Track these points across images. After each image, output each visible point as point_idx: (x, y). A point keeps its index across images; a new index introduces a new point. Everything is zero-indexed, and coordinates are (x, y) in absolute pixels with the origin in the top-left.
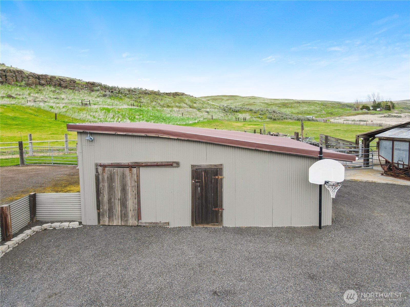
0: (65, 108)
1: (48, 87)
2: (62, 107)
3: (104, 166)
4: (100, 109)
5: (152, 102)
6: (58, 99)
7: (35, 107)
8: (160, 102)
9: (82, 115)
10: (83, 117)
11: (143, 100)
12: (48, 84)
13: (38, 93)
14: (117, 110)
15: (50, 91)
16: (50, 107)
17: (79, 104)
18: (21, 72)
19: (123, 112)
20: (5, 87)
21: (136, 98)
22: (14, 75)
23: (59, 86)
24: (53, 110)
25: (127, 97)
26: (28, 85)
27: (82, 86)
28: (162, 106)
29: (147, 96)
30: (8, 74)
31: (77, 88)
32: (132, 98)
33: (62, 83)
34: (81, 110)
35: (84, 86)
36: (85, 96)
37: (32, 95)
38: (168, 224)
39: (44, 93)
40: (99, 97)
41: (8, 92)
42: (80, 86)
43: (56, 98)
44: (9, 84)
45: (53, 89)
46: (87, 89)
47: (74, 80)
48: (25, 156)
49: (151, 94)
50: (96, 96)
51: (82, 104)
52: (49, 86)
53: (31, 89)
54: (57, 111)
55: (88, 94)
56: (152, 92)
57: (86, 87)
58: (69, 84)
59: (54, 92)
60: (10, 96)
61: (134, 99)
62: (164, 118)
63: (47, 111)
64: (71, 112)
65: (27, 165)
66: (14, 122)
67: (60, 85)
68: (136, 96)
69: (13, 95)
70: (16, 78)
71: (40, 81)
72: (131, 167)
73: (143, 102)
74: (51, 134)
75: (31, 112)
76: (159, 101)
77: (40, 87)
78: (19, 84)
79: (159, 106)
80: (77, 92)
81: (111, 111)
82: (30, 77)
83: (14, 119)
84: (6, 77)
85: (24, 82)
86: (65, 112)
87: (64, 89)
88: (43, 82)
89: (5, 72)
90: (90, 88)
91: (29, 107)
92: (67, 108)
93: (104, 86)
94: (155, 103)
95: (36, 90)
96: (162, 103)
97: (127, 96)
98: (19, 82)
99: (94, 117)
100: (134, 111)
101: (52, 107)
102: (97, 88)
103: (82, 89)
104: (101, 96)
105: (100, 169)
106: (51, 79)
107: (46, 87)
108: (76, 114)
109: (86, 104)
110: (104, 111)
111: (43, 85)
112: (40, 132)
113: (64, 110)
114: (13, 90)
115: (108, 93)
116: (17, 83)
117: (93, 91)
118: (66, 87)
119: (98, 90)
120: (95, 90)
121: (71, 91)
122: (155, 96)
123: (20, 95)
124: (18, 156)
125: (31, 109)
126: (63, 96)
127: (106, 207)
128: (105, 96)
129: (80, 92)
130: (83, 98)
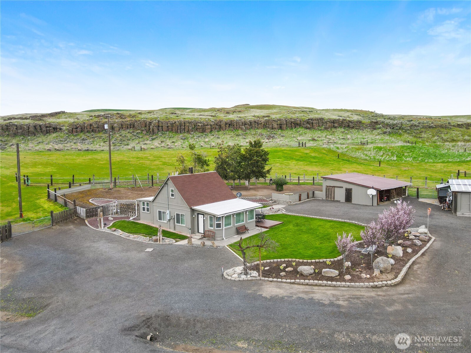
0: (347, 148)
1: (340, 129)
2: (344, 148)
3: (328, 186)
4: (373, 148)
5: (434, 136)
6: (345, 139)
7: (328, 148)
8: (443, 137)
9: (357, 153)
10: (357, 156)
11: (423, 135)
12: (340, 126)
13: (331, 134)
14: (389, 148)
15: (341, 132)
16: (337, 148)
17: (359, 143)
18: (322, 119)
19: (394, 149)
20: (312, 132)
21: (416, 134)
22: (318, 122)
23: (347, 127)
24: (338, 150)
25: (407, 133)
26: (326, 128)
27: (366, 125)
28: (444, 140)
29: (431, 129)
30: (314, 122)
31: (361, 127)
32: (412, 133)
33: (350, 124)
34: (357, 150)
35: (368, 125)
36: (367, 136)
37: (327, 137)
38: (340, 201)
39: (336, 134)
40: (379, 134)
41: (313, 136)
42: (365, 125)
43: (343, 139)
44: (314, 129)
45: (343, 130)
46: (370, 127)
47: (360, 121)
48: (315, 182)
49: (436, 128)
50: (377, 134)
51: (361, 143)
52: (340, 127)
53: (327, 132)
54: (340, 151)
55: (370, 132)
56: (438, 125)
57: (370, 126)
58: (356, 124)
59: (343, 132)
60: (314, 140)
61: (414, 134)
62: (436, 155)
63: (334, 151)
64: (350, 152)
65: (315, 185)
66: (314, 160)
67: (349, 126)
68: (417, 131)
69: (316, 138)
70: (319, 124)
71: (335, 125)
72: (333, 187)
73: (423, 137)
74: (331, 170)
75: (325, 152)
76: (443, 135)
77: (334, 130)
78: (320, 128)
79: (441, 141)
80: (361, 131)
81: (383, 149)
82: (328, 123)
83: (314, 158)
84: (313, 124)
85: (323, 127)
86: (346, 151)
87: (351, 129)
88: (336, 125)
89: (312, 120)
90: (373, 126)
91: (324, 148)
92: (348, 149)
93: (387, 124)
94: (437, 138)
95: (331, 132)
96: (446, 137)
97: (408, 131)
98: (320, 127)
99: (366, 155)
100: (405, 148)
101: (338, 148)
102: (379, 126)
103: (366, 128)
104: (381, 134)
105: (327, 187)
106: (342, 122)
107: (338, 129)
108: (354, 153)
109: (364, 144)
110: (377, 150)
111: (336, 127)
112: (326, 168)
113: (345, 150)
114: (316, 134)
115: (389, 130)
116: (319, 128)
117: (375, 129)
118: (353, 128)
119: (380, 128)
120: (377, 128)
121: (357, 130)
122: (440, 129)
123: (320, 137)
124: (312, 182)
125: (325, 150)
126: (349, 136)
127: (328, 196)
128: (385, 133)
129: (364, 131)
130: (364, 137)
